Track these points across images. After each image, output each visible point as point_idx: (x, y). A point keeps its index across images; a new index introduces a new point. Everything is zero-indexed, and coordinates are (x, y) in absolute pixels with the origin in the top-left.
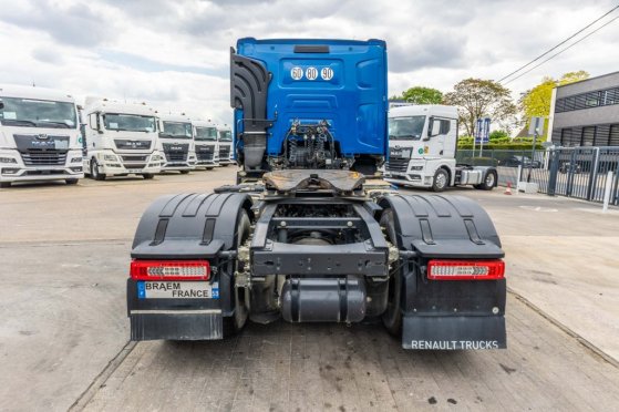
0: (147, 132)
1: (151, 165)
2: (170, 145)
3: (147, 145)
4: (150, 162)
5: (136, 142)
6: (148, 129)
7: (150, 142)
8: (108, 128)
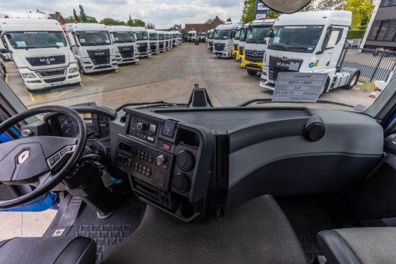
0: (58, 47)
1: (70, 77)
2: (94, 52)
3: (60, 59)
4: (69, 74)
5: (50, 58)
6: (58, 44)
7: (64, 56)
8: (16, 47)
